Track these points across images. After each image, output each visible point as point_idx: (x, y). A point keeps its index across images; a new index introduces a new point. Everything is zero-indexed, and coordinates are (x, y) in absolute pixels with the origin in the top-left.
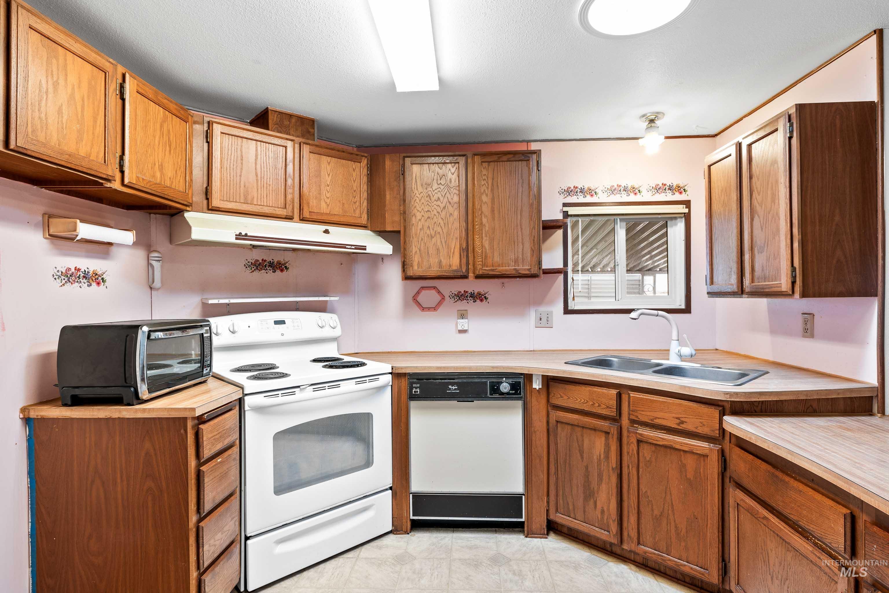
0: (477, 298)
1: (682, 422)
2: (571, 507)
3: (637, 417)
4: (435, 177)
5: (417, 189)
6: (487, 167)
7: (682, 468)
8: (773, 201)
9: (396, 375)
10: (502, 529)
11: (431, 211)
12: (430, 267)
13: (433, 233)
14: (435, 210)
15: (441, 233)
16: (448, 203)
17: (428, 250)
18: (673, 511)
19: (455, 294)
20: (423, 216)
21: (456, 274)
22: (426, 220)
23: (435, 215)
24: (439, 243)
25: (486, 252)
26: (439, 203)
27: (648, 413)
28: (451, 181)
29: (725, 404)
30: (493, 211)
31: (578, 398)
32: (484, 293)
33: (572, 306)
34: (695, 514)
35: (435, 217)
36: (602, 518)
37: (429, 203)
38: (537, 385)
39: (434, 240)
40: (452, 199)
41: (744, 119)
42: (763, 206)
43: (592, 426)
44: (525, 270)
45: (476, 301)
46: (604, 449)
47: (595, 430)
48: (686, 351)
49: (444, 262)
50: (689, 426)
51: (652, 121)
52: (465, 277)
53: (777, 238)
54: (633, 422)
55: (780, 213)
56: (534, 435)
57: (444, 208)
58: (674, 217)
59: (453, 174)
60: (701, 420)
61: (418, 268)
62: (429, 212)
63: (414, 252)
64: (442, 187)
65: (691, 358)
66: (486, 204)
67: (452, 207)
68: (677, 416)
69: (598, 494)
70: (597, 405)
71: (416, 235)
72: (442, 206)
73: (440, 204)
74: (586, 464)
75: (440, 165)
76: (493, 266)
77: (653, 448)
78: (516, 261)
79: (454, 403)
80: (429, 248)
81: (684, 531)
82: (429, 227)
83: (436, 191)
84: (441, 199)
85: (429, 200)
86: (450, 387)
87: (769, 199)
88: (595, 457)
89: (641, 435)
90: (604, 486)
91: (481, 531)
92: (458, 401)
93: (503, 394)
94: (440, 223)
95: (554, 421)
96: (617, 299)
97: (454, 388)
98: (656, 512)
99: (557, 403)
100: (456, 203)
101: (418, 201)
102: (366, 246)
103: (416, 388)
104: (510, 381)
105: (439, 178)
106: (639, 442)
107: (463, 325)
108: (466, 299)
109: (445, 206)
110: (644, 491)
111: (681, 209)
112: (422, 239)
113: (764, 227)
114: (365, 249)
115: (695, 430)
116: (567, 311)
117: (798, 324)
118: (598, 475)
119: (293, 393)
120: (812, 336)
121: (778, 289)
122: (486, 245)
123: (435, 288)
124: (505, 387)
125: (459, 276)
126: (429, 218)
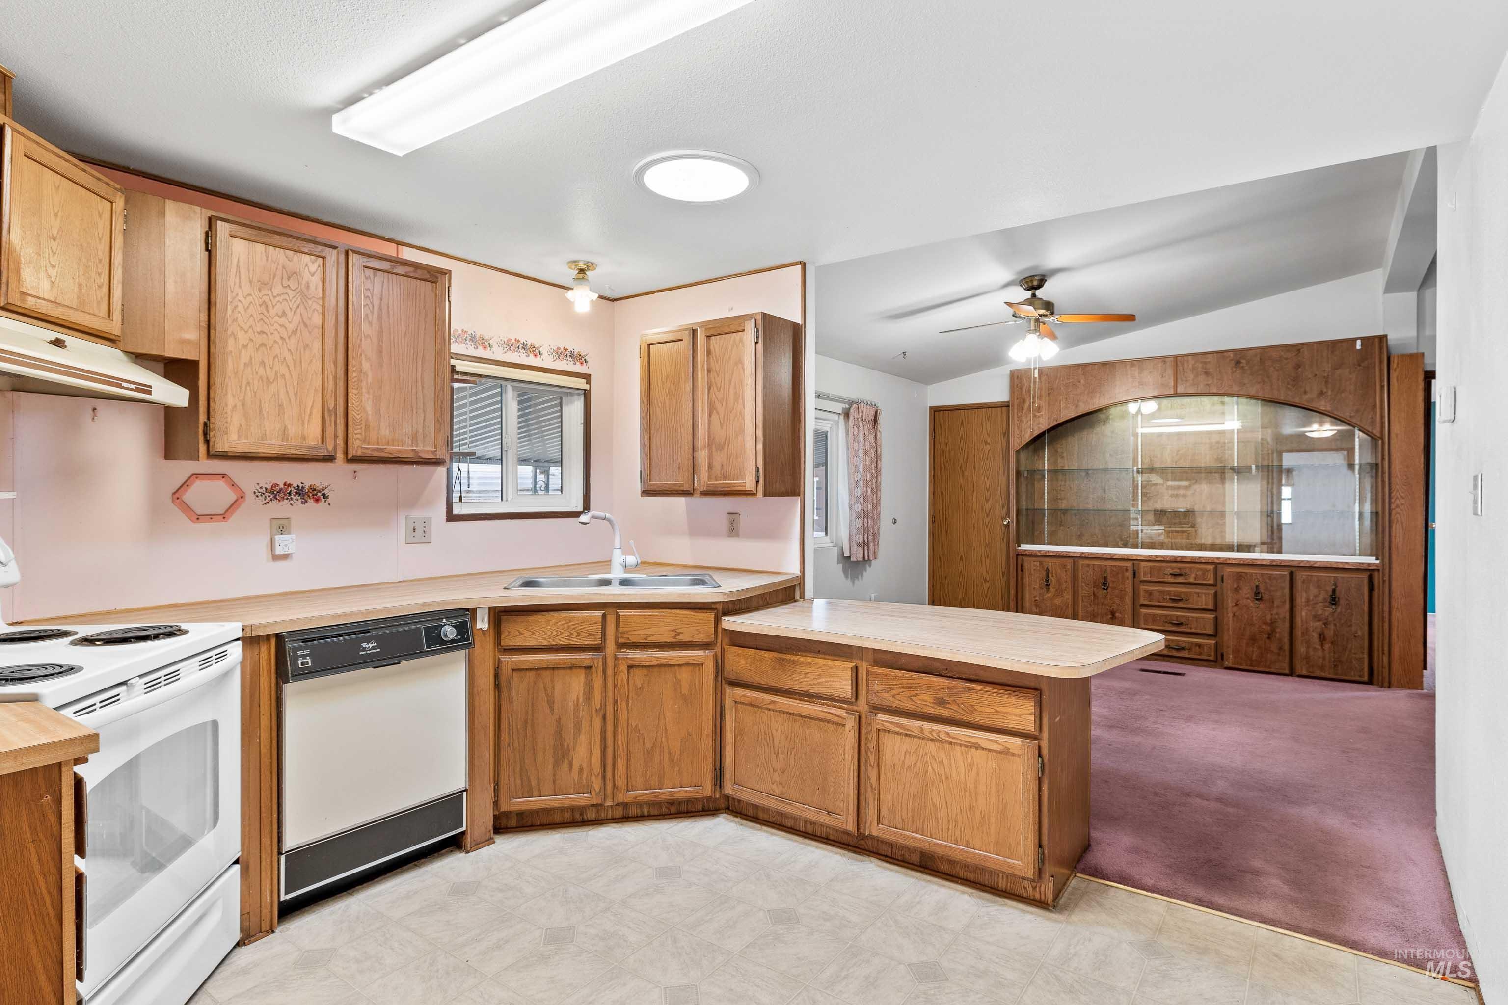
0: (309, 496)
1: (679, 634)
2: (534, 783)
3: (628, 639)
4: (279, 273)
5: (240, 287)
6: (372, 276)
7: (677, 684)
8: (736, 399)
9: (250, 641)
10: (423, 860)
11: (269, 334)
12: (264, 437)
13: (271, 376)
14: (276, 332)
15: (287, 376)
16: (302, 324)
17: (260, 405)
18: (666, 737)
19: (266, 489)
20: (251, 340)
21: (316, 453)
22: (257, 349)
23: (275, 341)
24: (283, 396)
25: (367, 420)
26: (283, 321)
27: (642, 632)
28: (308, 287)
29: (718, 606)
30: (380, 352)
31: (547, 632)
32: (321, 487)
33: (457, 510)
34: (690, 730)
35: (276, 346)
36: (580, 779)
37: (265, 318)
38: (482, 623)
39: (273, 388)
40: (310, 319)
41: (656, 294)
42: (724, 404)
43: (568, 664)
44: (428, 452)
45: (306, 502)
46: (584, 690)
47: (571, 668)
48: (631, 560)
49: (292, 430)
50: (685, 637)
51: (582, 271)
52: (330, 459)
53: (740, 438)
54: (620, 646)
55: (746, 414)
56: (477, 698)
57: (295, 332)
58: (569, 391)
59: (313, 275)
60: (697, 628)
61: (239, 437)
62: (264, 335)
63: (230, 407)
64: (290, 292)
65: (636, 568)
66: (369, 339)
67: (310, 333)
68: (673, 628)
69: (574, 750)
70: (575, 634)
71: (236, 373)
72: (291, 327)
73: (287, 325)
74: (557, 717)
75: (290, 253)
76: (378, 443)
77: (645, 671)
78: (414, 438)
79: (369, 671)
80: (263, 402)
81: (678, 753)
82: (263, 363)
83: (278, 298)
84: (290, 314)
85: (266, 313)
86: (364, 645)
87: (732, 396)
88: (571, 704)
89: (631, 659)
90: (583, 738)
91: (395, 875)
92: (374, 668)
93: (446, 643)
94: (285, 359)
95: (509, 670)
96: (504, 498)
97: (370, 646)
98: (648, 745)
99: (511, 644)
100: (316, 327)
101: (240, 308)
102: (150, 387)
103: (304, 657)
104: (453, 621)
105: (285, 276)
106: (630, 667)
107: (286, 545)
108: (287, 499)
109: (297, 330)
110: (634, 725)
111: (581, 383)
112: (248, 383)
113: (725, 425)
114: (149, 393)
115: (691, 640)
116: (451, 517)
117: (723, 523)
118: (575, 725)
119: (115, 699)
120: (738, 535)
121: (743, 489)
122: (369, 408)
123: (224, 476)
124: (449, 632)
125: (321, 458)
126: (263, 345)
